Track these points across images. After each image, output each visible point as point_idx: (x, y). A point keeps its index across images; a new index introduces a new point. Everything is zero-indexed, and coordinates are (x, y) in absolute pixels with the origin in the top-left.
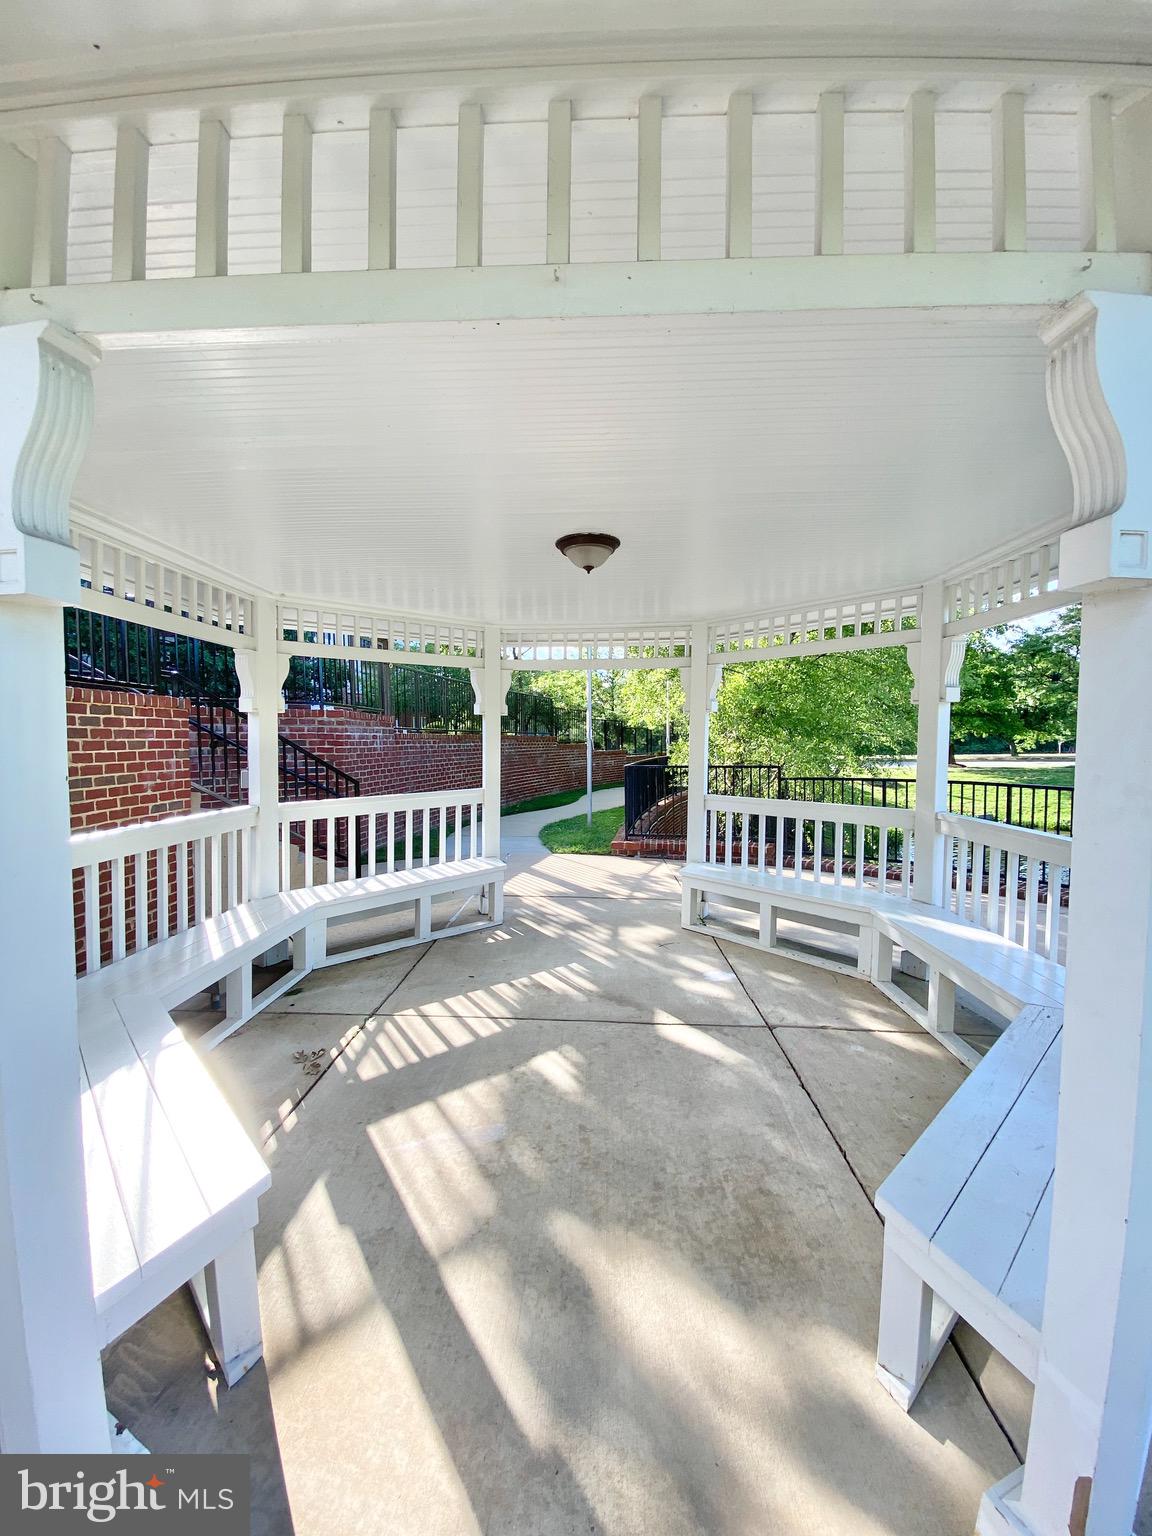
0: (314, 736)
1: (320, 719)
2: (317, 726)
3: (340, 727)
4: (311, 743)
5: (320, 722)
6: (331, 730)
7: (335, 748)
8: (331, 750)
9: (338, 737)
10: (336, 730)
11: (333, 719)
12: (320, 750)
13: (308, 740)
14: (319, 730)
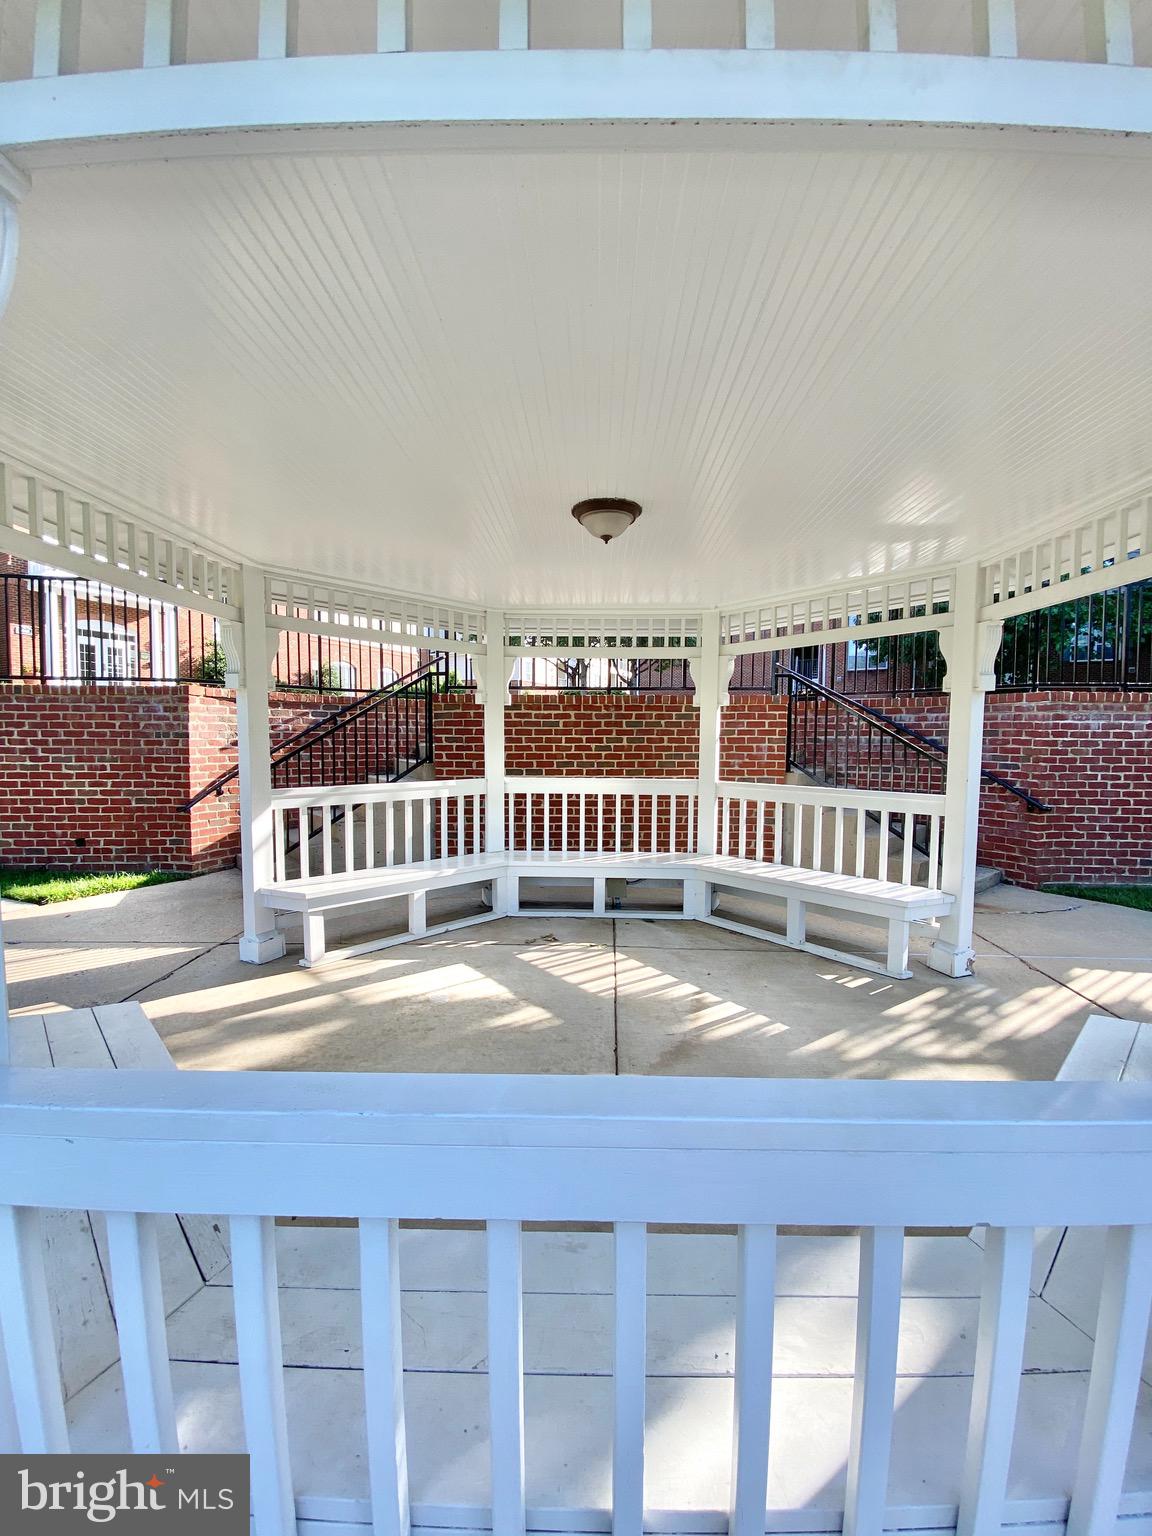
0: (1009, 725)
1: (1018, 704)
2: (1013, 713)
3: (1040, 714)
4: (1004, 734)
5: (1018, 709)
6: (1031, 718)
7: (1033, 739)
8: (1027, 742)
9: (1038, 726)
10: (1036, 717)
11: (1033, 704)
12: (1015, 742)
13: (1001, 730)
14: (1016, 717)
